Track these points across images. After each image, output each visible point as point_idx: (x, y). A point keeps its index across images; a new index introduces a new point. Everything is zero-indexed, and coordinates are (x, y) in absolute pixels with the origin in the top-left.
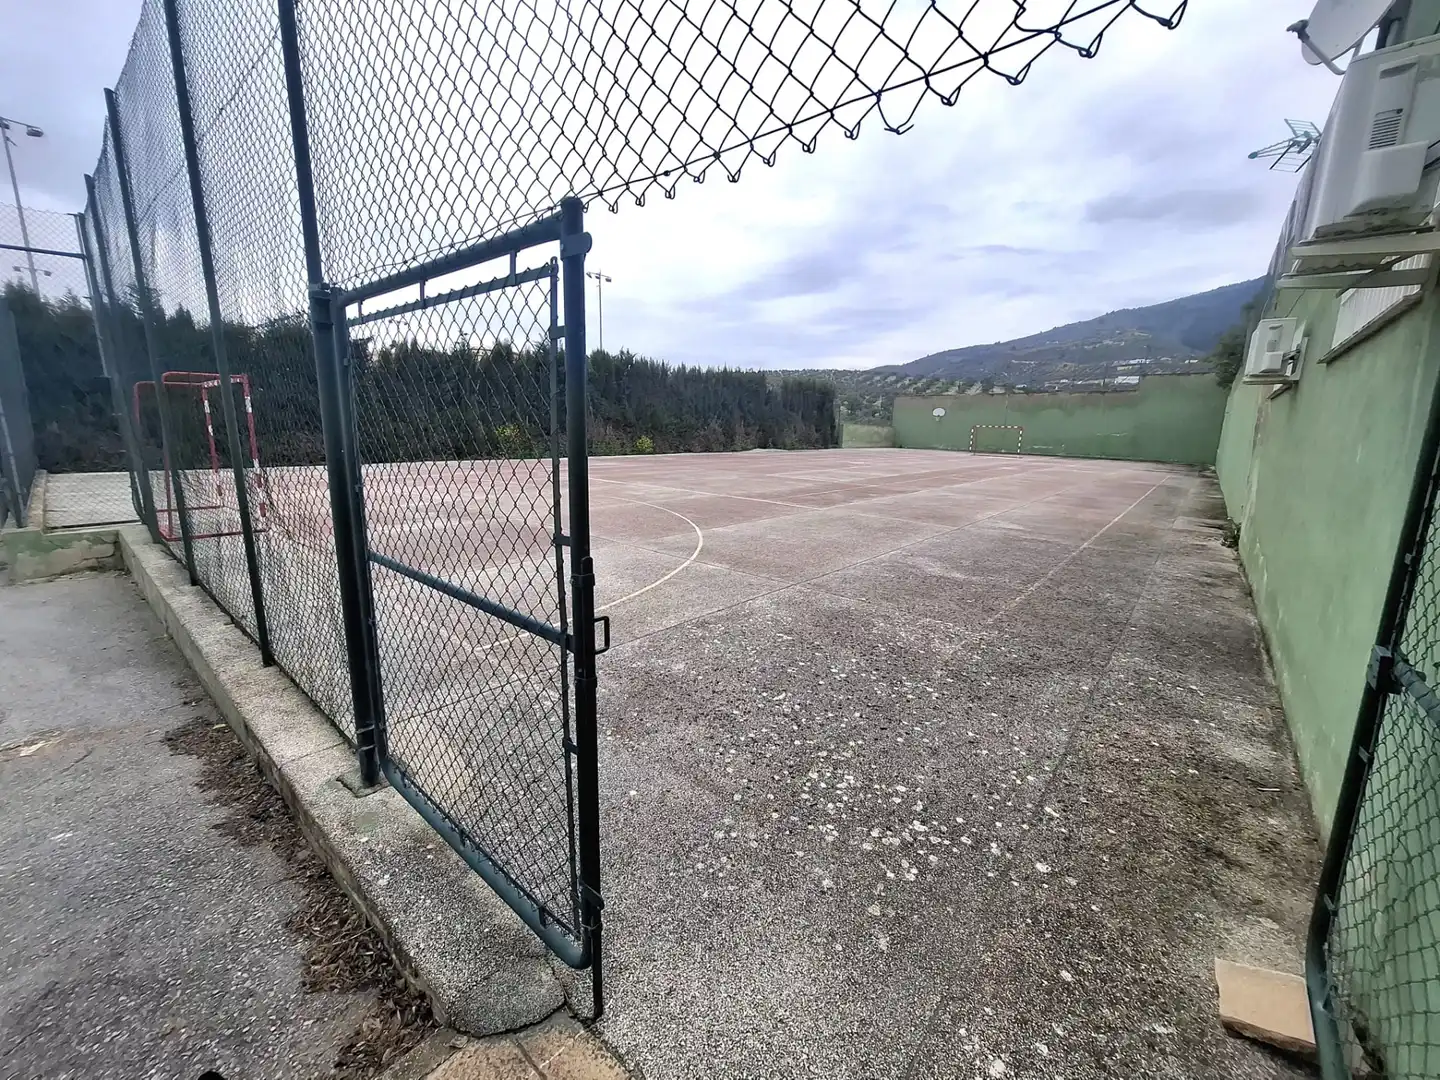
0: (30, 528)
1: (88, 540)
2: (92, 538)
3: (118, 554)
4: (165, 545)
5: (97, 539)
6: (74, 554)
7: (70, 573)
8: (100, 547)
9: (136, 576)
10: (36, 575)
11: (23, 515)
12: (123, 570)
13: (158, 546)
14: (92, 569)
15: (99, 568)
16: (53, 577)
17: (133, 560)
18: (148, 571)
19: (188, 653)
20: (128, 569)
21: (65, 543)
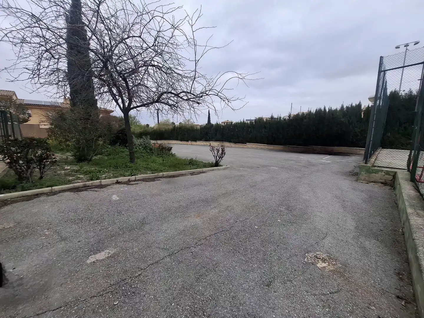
0: (368, 165)
1: (384, 172)
2: (386, 172)
3: (393, 180)
4: (416, 184)
5: (387, 173)
6: (377, 176)
7: (375, 182)
8: (387, 176)
9: (397, 192)
10: (364, 180)
11: (368, 160)
12: (393, 187)
13: (413, 184)
14: (382, 183)
15: (385, 184)
16: (369, 182)
17: (398, 185)
18: (403, 194)
19: (411, 256)
20: (395, 188)
21: (377, 172)
